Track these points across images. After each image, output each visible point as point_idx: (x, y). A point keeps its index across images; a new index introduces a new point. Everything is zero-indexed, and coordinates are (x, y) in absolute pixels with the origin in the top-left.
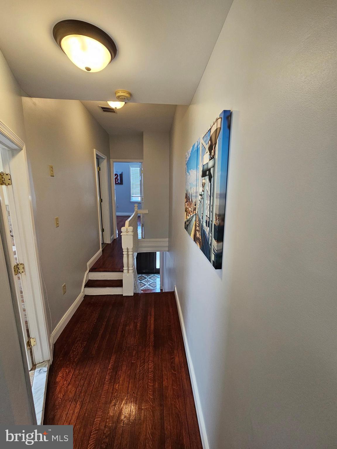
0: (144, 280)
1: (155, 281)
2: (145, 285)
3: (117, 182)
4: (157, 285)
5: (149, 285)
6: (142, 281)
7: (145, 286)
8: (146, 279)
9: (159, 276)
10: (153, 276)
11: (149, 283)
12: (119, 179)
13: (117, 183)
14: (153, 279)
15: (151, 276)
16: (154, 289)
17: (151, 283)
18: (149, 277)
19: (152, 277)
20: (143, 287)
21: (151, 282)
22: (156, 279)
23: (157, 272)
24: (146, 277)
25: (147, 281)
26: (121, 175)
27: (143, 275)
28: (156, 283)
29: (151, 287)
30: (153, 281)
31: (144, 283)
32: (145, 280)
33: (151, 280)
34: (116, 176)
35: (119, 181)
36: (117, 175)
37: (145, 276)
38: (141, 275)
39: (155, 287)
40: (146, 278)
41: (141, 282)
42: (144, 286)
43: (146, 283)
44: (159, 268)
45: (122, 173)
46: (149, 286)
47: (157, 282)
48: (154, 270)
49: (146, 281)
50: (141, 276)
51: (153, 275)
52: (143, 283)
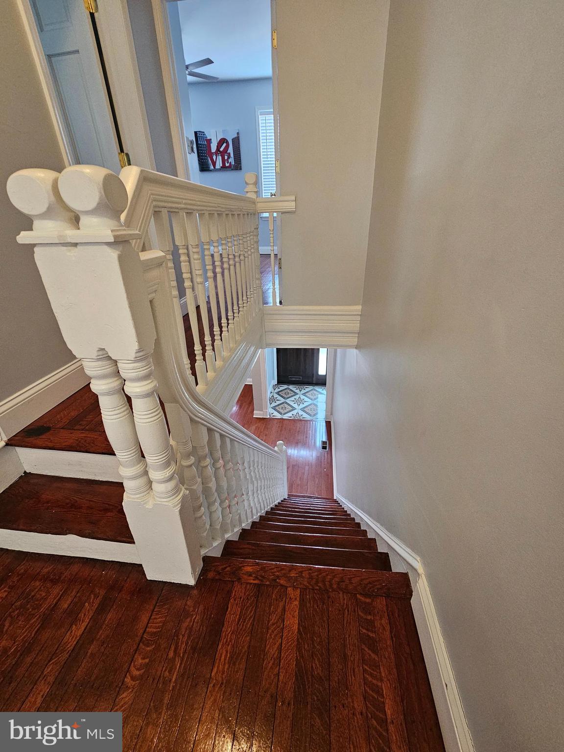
0: (292, 399)
1: (315, 402)
2: (294, 409)
3: (227, 165)
4: (319, 411)
5: (303, 410)
6: (288, 401)
7: (294, 412)
8: (297, 397)
9: (324, 392)
10: (312, 390)
11: (302, 406)
12: (232, 155)
13: (228, 167)
14: (311, 397)
15: (307, 390)
16: (311, 420)
17: (307, 407)
18: (303, 391)
19: (310, 393)
20: (290, 414)
21: (306, 404)
22: (317, 398)
23: (321, 382)
24: (296, 391)
25: (300, 401)
26: (236, 141)
27: (291, 387)
28: (316, 406)
29: (305, 415)
30: (310, 402)
31: (292, 403)
32: (295, 397)
33: (306, 399)
34: (225, 145)
35: (232, 160)
36: (227, 142)
37: (294, 389)
38: (285, 387)
39: (315, 415)
40: (296, 394)
41: (286, 403)
42: (292, 413)
43: (295, 406)
44: (325, 374)
45: (238, 133)
46: (301, 413)
47: (319, 404)
48: (314, 378)
49: (295, 401)
50: (285, 389)
51: (311, 388)
52: (289, 405)
